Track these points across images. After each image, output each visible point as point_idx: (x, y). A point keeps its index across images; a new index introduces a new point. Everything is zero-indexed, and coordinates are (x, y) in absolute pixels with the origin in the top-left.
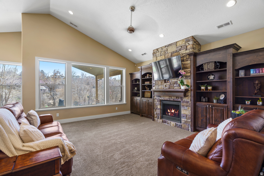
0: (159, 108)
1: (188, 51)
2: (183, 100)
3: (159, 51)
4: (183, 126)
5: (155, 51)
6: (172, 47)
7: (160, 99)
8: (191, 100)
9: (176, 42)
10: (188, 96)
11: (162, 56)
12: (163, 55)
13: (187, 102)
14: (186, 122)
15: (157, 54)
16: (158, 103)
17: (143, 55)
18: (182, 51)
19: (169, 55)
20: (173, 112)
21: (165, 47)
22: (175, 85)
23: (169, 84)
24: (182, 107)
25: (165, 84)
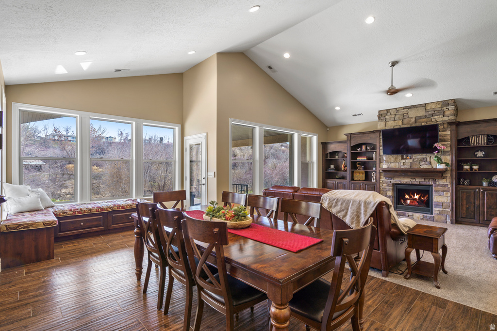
0: (390, 195)
1: (446, 119)
2: (437, 183)
3: (392, 113)
4: (436, 218)
5: (382, 113)
6: (418, 110)
7: (392, 182)
8: (451, 183)
9: (425, 104)
10: (445, 178)
11: (397, 121)
12: (400, 120)
13: (444, 186)
14: (440, 213)
15: (387, 117)
16: (387, 188)
17: (354, 115)
18: (436, 117)
19: (410, 121)
20: (416, 199)
21: (404, 109)
22: (423, 163)
23: (411, 161)
24: (434, 193)
25: (404, 161)
